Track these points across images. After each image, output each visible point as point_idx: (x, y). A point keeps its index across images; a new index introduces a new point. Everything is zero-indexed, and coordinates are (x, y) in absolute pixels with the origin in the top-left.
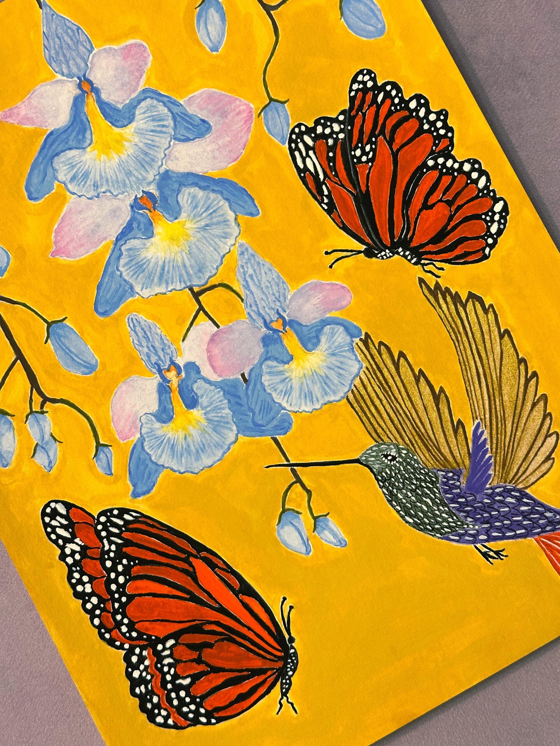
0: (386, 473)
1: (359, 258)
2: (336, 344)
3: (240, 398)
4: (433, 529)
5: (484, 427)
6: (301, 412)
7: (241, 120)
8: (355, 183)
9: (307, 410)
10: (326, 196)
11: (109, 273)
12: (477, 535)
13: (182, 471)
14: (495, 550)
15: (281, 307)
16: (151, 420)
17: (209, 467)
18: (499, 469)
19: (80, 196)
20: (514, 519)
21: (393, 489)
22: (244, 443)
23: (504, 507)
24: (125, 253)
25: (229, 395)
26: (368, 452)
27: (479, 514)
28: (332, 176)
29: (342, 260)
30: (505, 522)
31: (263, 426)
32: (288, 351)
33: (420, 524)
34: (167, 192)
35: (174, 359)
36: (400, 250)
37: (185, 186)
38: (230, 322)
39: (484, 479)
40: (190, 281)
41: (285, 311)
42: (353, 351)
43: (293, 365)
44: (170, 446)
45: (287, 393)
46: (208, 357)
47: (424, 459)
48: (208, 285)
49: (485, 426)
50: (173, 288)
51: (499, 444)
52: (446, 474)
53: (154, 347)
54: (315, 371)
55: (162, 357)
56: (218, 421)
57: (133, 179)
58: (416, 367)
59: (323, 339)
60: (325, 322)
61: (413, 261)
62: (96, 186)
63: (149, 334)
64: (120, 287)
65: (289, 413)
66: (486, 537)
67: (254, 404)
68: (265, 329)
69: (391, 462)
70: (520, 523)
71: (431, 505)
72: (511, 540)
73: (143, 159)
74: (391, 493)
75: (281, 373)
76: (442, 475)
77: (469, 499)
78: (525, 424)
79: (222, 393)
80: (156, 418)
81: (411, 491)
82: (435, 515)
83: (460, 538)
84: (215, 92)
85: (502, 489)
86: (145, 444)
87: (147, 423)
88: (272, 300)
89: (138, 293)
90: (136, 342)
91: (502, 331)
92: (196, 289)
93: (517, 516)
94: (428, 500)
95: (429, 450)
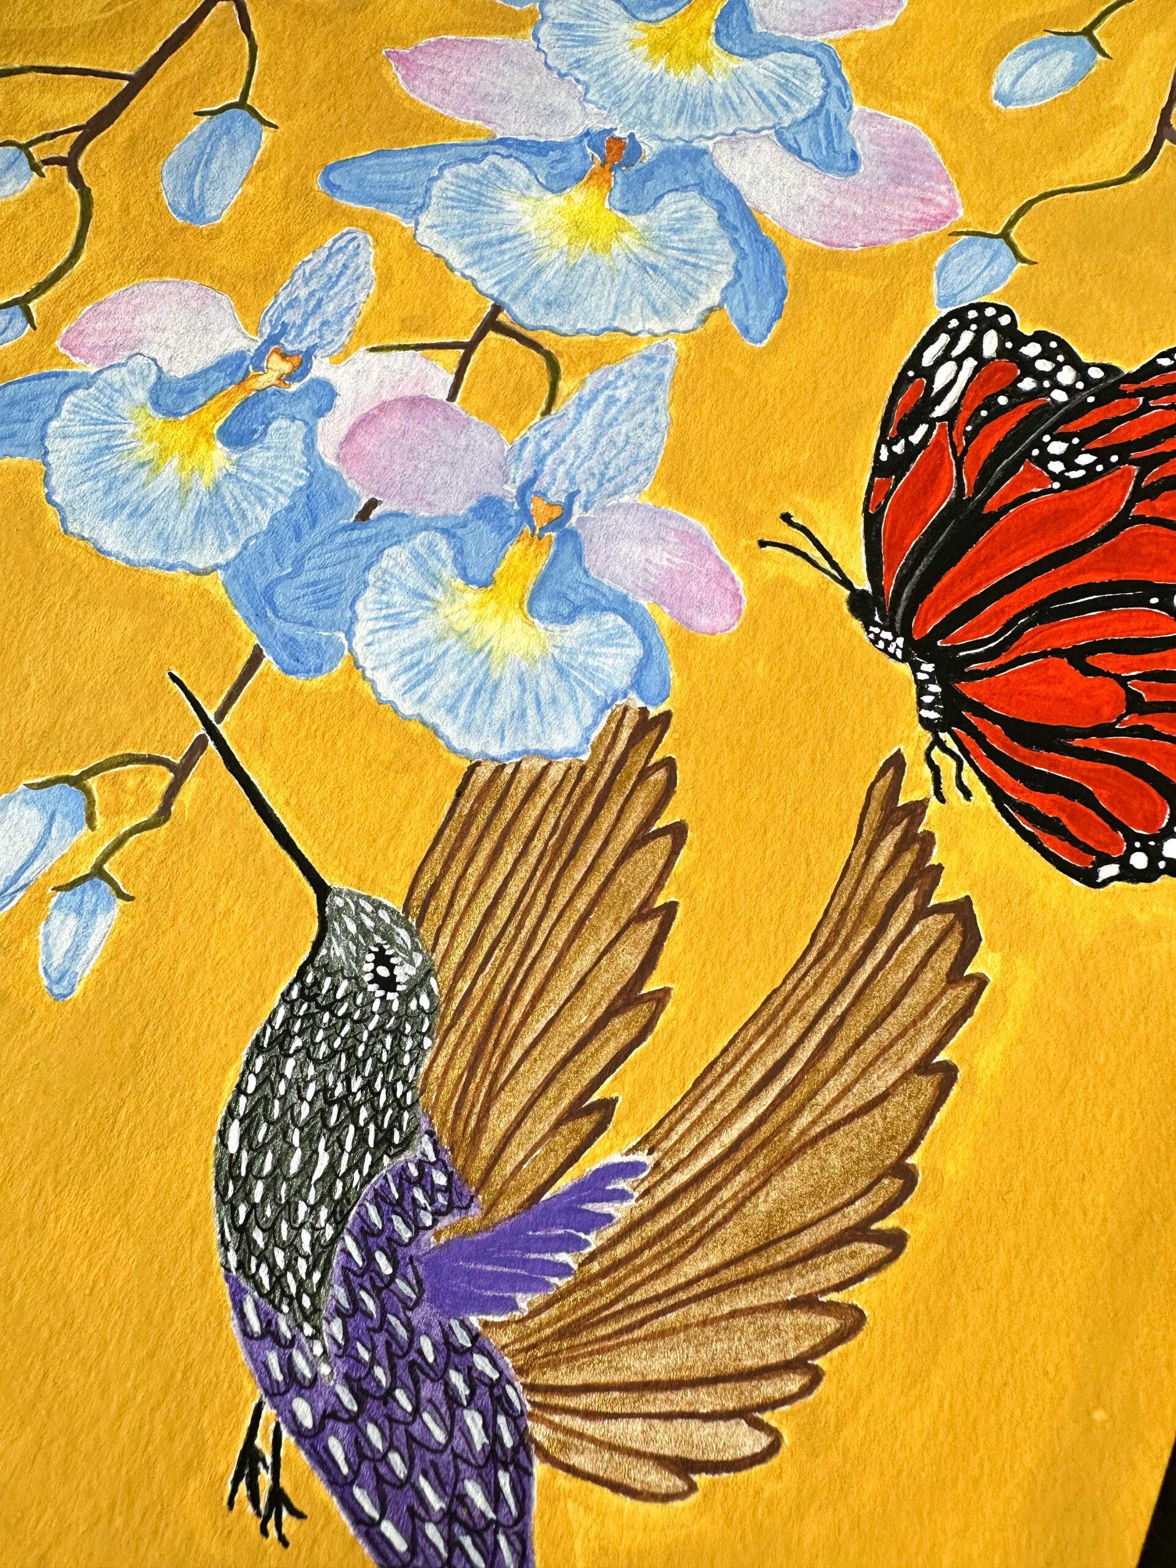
0: (335, 988)
1: (831, 590)
2: (590, 661)
3: (313, 526)
4: (243, 1231)
5: (642, 1189)
6: (364, 678)
7: (916, 211)
8: (987, 481)
9: (380, 689)
10: (908, 444)
11: (421, 157)
12: (302, 1387)
13: (57, 499)
14: (285, 1483)
15: (589, 494)
16: (144, 379)
17: (99, 550)
18: (548, 1325)
19: (538, 49)
20: (423, 1483)
21: (301, 1033)
22: (204, 593)
23: (440, 1420)
24: (485, 165)
25: (304, 499)
26: (362, 903)
27: (372, 1350)
28: (960, 430)
29: (799, 559)
30: (395, 1458)
31: (275, 611)
32: (497, 564)
33: (236, 1178)
34: (664, 172)
35: (318, 353)
36: (929, 667)
37: (702, 192)
38: (479, 417)
39: (489, 1293)
40: (515, 297)
41: (586, 509)
42: (602, 711)
43: (472, 596)
44: (104, 443)
45: (395, 621)
46: (368, 414)
47: (438, 1070)
48: (530, 335)
49: (647, 1192)
50: (475, 276)
51: (622, 1272)
52: (433, 1164)
53: (319, 303)
54: (490, 652)
55: (308, 329)
56: (227, 510)
57: (643, 109)
58: (673, 888)
59: (581, 627)
60: (623, 607)
61: (925, 713)
62: (579, 64)
63: (343, 282)
64: (408, 188)
65: (346, 652)
66: (308, 1422)
67: (317, 561)
68: (514, 491)
69: (371, 982)
70: (423, 1514)
71: (315, 1178)
72: (344, 1518)
73: (694, 106)
74: (282, 1038)
75: (435, 580)
76: (423, 1154)
77: (400, 1284)
78: (733, 1314)
79: (301, 483)
80: (156, 384)
81: (325, 1090)
82: (289, 1208)
83: (262, 1337)
84: (927, 145)
85: (495, 1376)
86: (80, 393)
87: (132, 372)
88: (590, 468)
89: (417, 224)
90: (308, 268)
91: (941, 1057)
92: (502, 317)
93: (440, 1486)
94: (324, 1160)
95: (472, 1068)
